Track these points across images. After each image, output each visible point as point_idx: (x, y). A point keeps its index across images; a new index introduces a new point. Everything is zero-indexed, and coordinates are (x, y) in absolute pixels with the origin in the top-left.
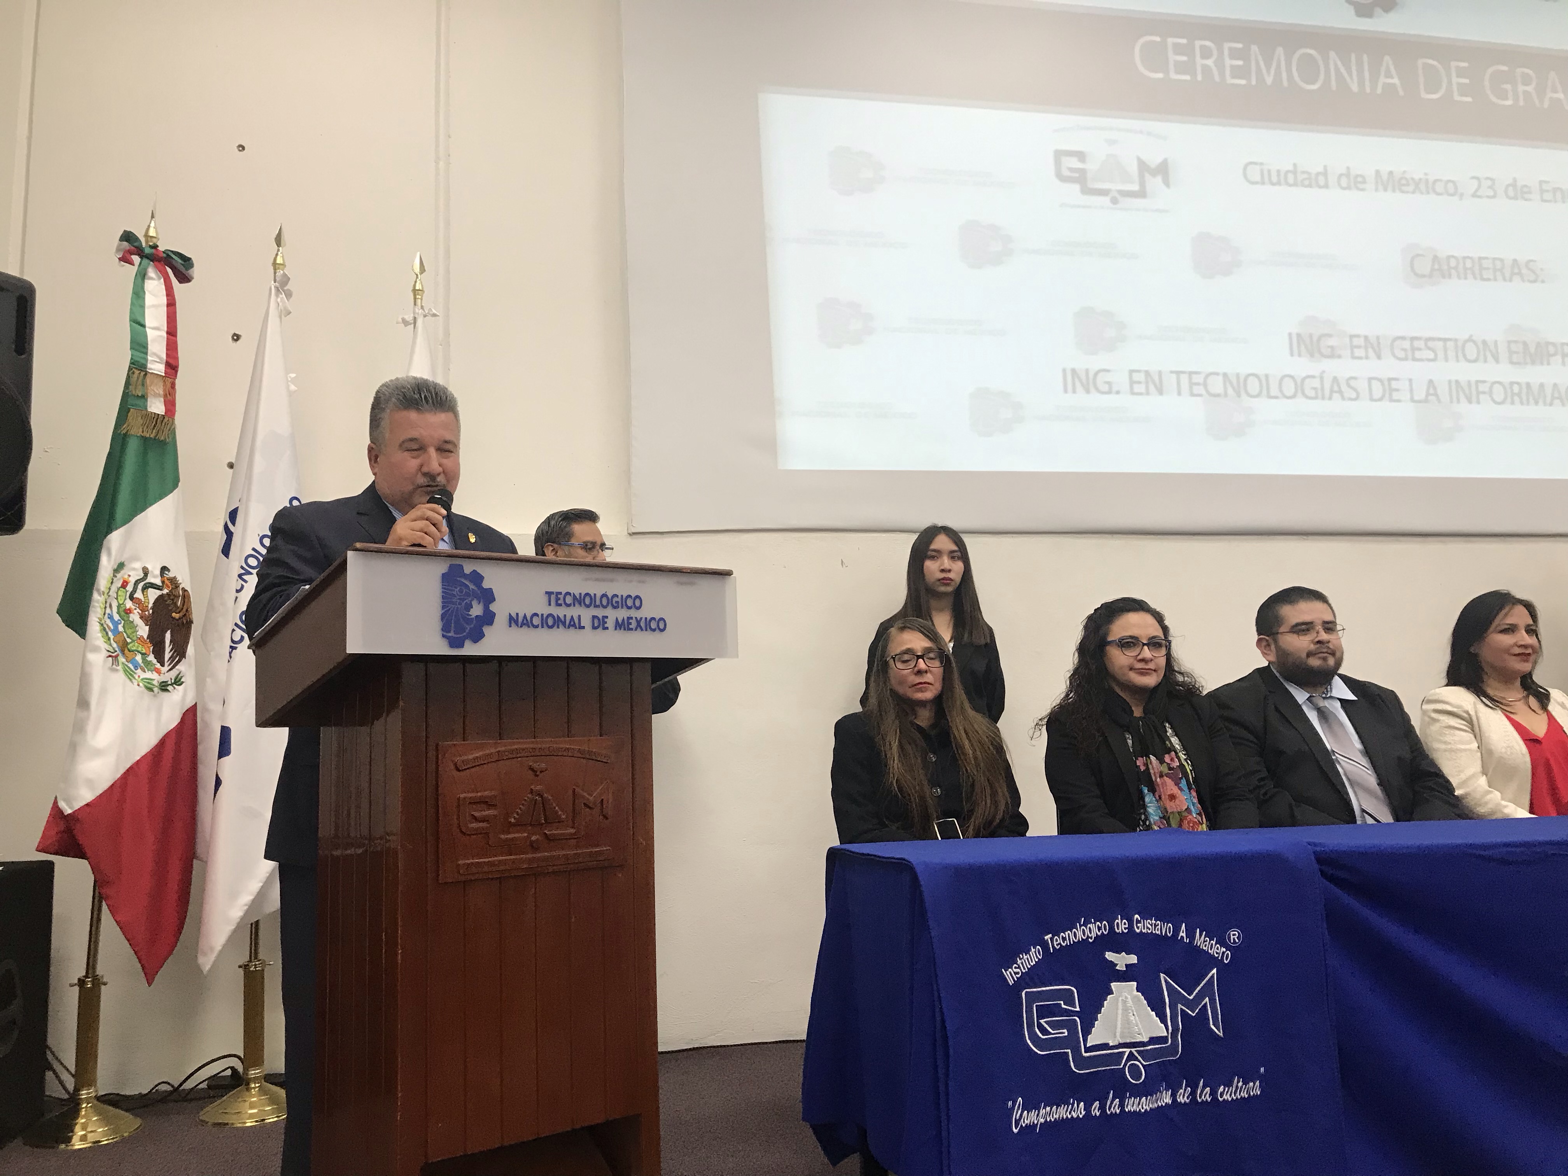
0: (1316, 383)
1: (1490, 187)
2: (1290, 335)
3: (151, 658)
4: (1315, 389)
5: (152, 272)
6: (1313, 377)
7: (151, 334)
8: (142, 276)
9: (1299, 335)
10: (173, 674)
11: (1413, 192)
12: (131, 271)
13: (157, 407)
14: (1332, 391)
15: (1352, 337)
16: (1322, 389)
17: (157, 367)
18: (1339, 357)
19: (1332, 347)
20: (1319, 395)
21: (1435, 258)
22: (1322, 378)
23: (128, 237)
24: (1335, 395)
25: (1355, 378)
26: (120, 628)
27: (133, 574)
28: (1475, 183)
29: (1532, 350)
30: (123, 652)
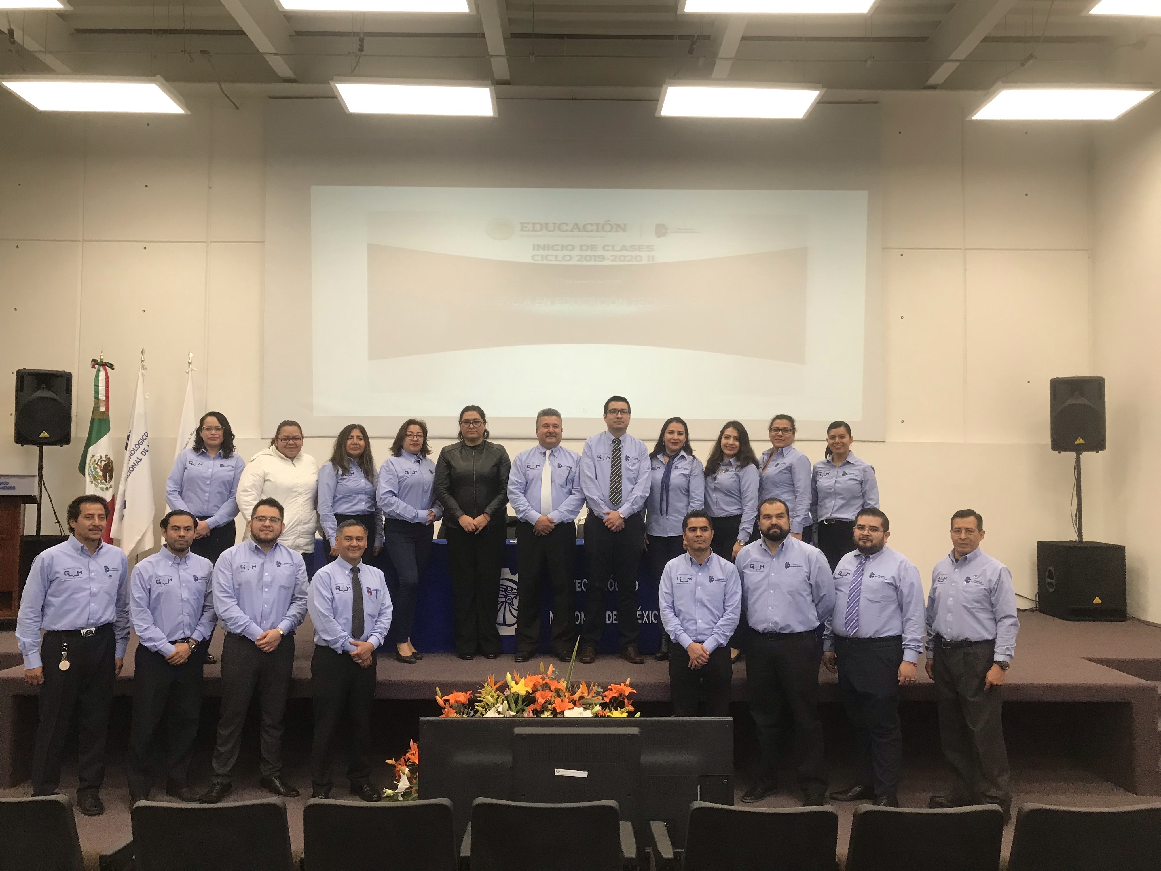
3: (103, 481)
5: (102, 369)
7: (100, 388)
8: (99, 371)
10: (109, 485)
12: (95, 370)
13: (102, 409)
17: (102, 397)
23: (94, 360)
26: (94, 473)
27: (97, 457)
30: (94, 480)
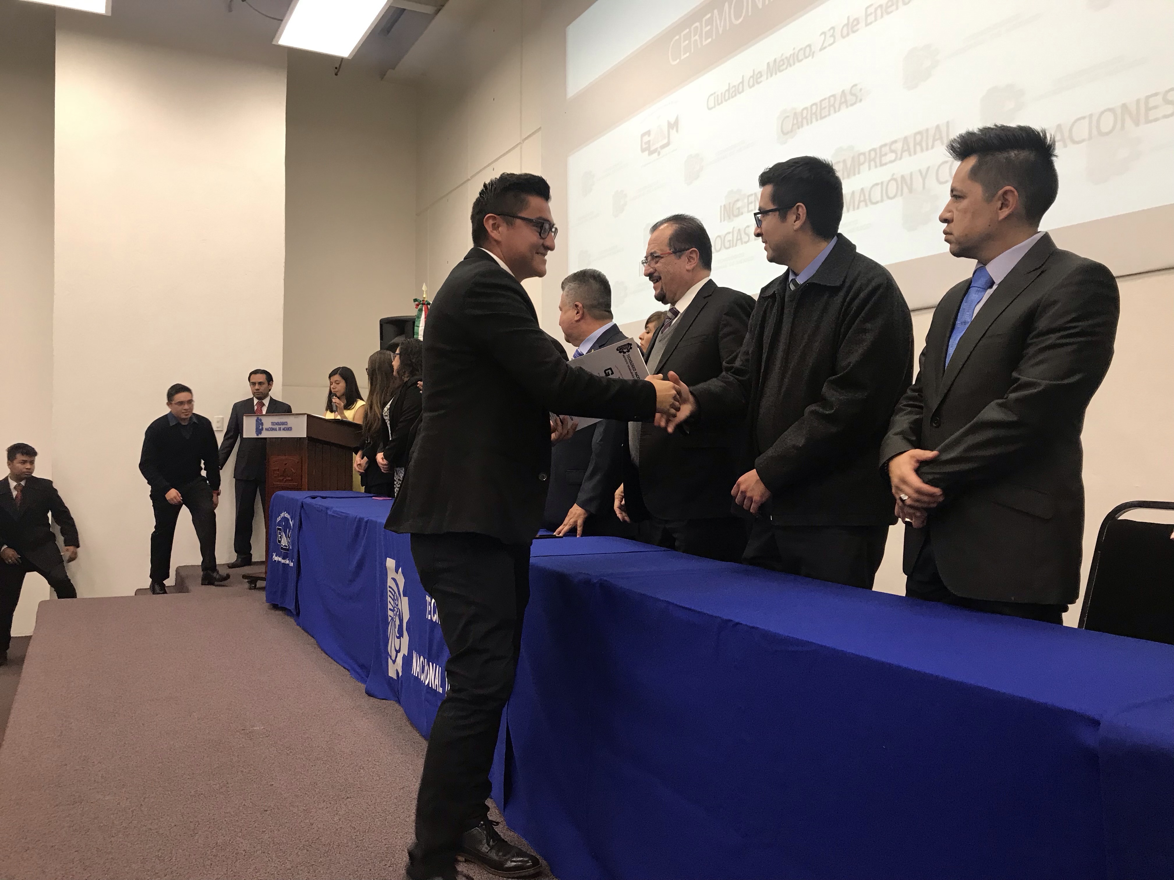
0: (729, 237)
1: (833, 36)
2: (721, 207)
4: (729, 241)
6: (729, 233)
9: (724, 206)
11: (786, 68)
14: (737, 240)
15: (749, 196)
16: (733, 240)
18: (742, 214)
19: (739, 208)
20: (733, 245)
21: (795, 114)
22: (733, 232)
23: (416, 299)
24: (739, 242)
25: (748, 226)
28: (823, 36)
29: (849, 166)
